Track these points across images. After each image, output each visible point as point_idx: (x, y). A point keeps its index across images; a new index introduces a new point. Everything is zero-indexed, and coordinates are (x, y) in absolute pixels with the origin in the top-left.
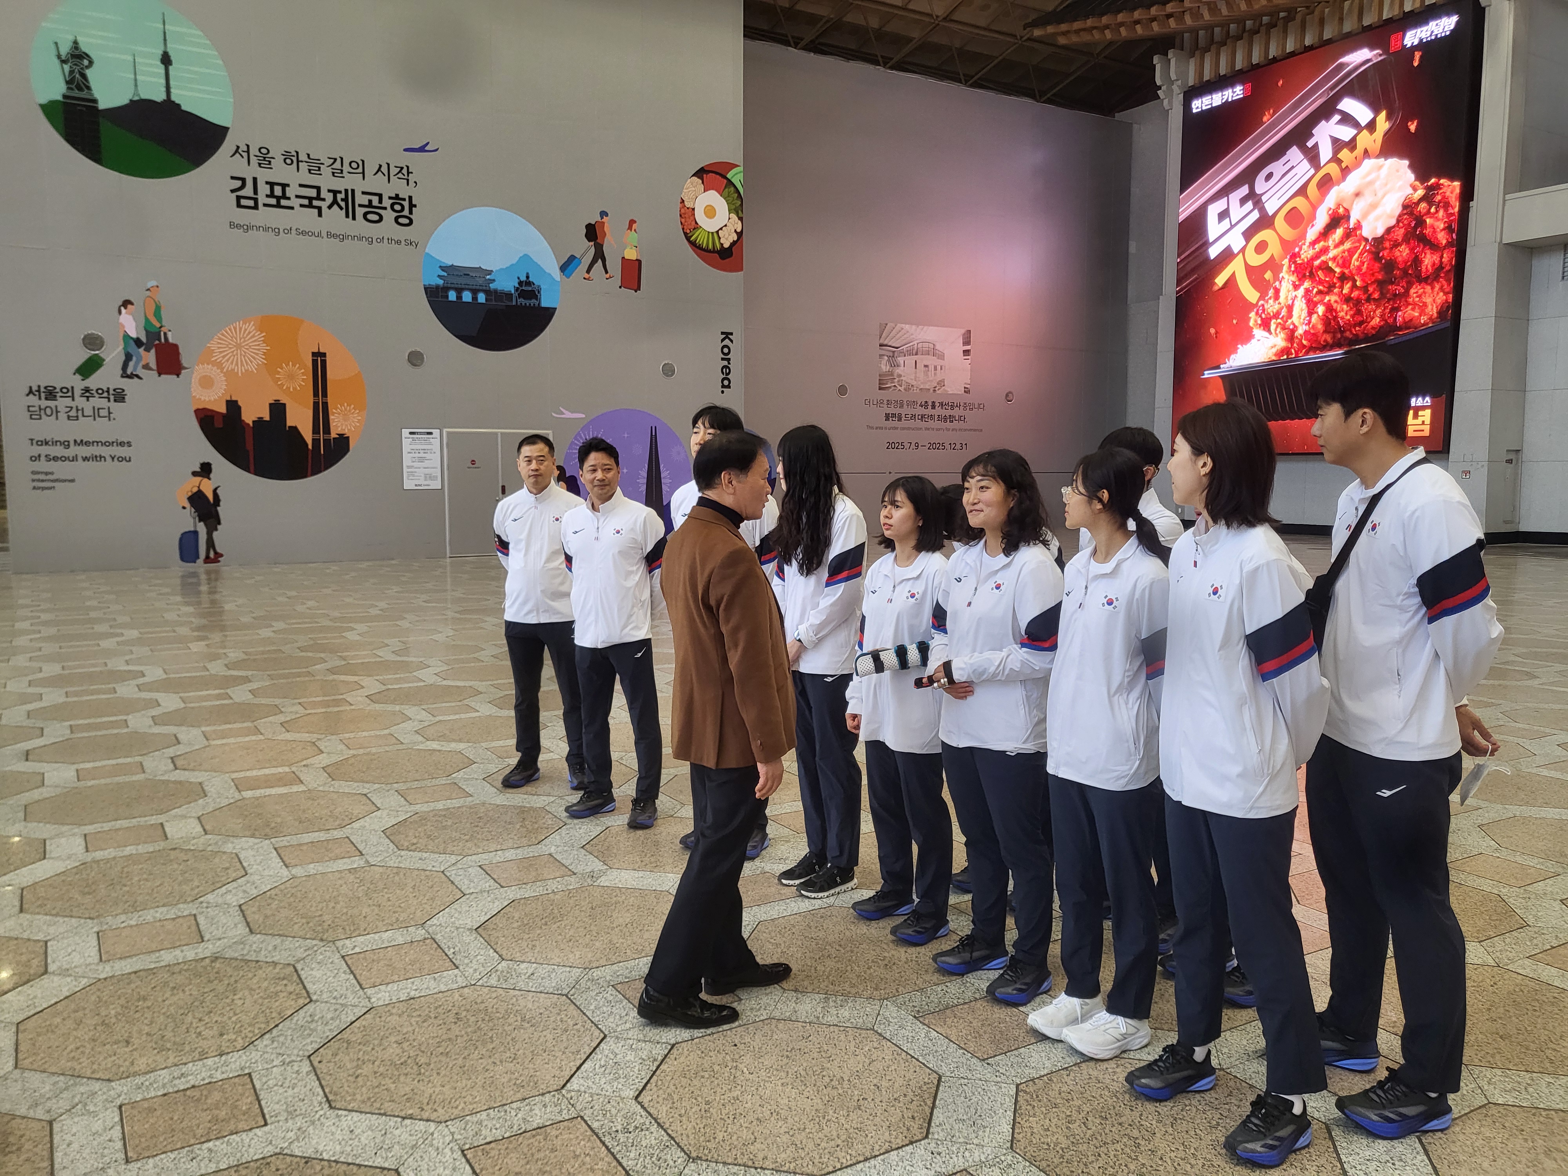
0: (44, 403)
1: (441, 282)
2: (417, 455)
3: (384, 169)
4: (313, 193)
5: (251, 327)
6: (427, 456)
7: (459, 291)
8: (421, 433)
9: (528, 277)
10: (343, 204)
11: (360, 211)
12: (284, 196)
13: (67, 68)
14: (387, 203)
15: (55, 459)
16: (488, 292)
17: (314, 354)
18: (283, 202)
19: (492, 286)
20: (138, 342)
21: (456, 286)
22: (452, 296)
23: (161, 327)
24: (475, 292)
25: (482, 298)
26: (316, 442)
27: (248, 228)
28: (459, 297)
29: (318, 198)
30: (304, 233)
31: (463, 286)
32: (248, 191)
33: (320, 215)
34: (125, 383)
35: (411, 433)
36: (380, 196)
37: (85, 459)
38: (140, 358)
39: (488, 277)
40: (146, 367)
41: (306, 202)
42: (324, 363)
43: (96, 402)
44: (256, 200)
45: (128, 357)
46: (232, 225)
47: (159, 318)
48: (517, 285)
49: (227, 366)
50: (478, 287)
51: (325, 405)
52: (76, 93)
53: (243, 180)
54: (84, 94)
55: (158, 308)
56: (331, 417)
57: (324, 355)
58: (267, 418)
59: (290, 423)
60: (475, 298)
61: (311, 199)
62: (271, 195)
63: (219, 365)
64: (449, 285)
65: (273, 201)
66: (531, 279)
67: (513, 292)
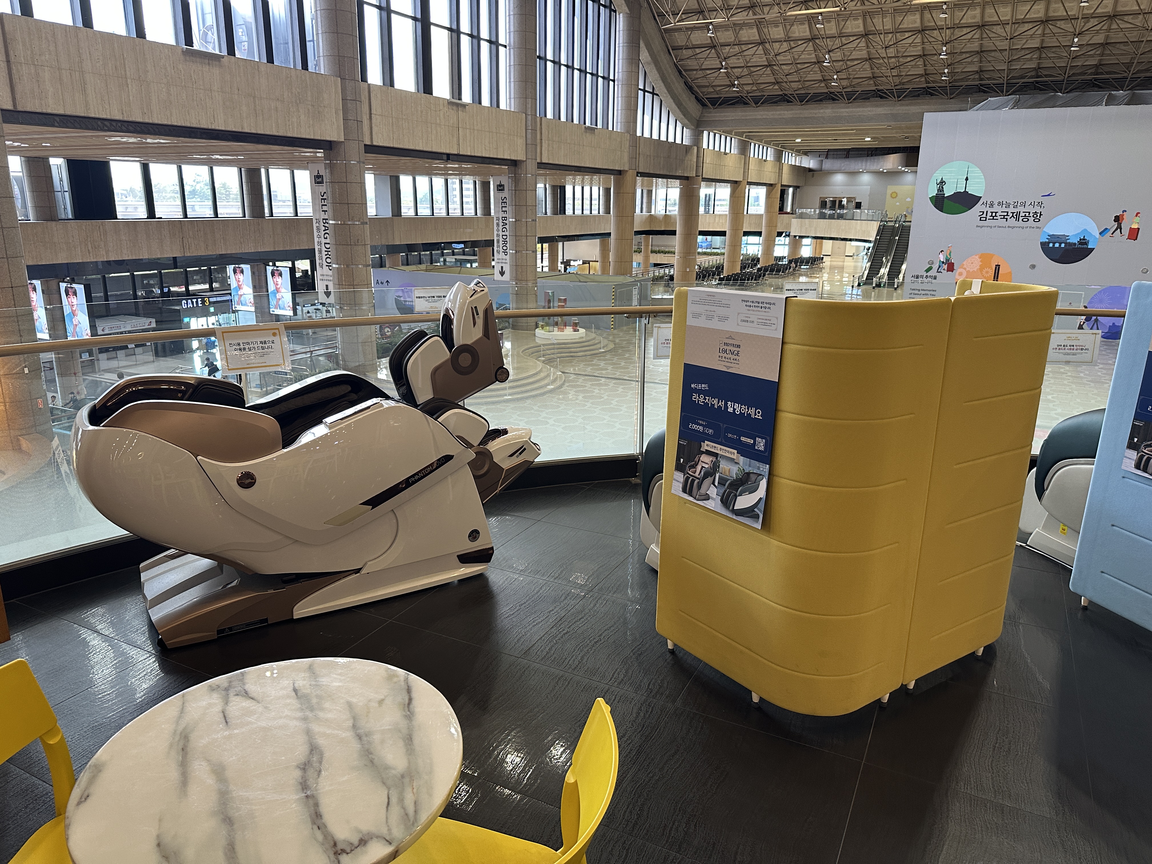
0: (915, 279)
1: (1047, 240)
3: (1033, 204)
4: (1006, 214)
5: (977, 257)
7: (1054, 243)
9: (1084, 237)
10: (1015, 217)
11: (1021, 218)
12: (996, 216)
13: (938, 186)
14: (1031, 215)
15: (916, 294)
16: (1066, 243)
17: (996, 265)
18: (995, 218)
19: (1068, 241)
20: (943, 263)
21: (1053, 241)
22: (1051, 245)
23: (950, 258)
24: (1060, 244)
25: (1063, 245)
27: (983, 227)
28: (1054, 245)
29: (1007, 215)
30: (1000, 227)
31: (1056, 242)
32: (984, 215)
33: (1007, 221)
34: (938, 274)
36: (1029, 213)
37: (923, 295)
38: (943, 267)
39: (1067, 238)
40: (944, 269)
41: (1003, 217)
42: (999, 268)
43: (929, 279)
44: (986, 218)
45: (940, 267)
46: (977, 226)
47: (950, 254)
48: (1079, 240)
49: (968, 269)
50: (1062, 242)
52: (940, 193)
53: (983, 212)
54: (942, 193)
55: (950, 252)
57: (999, 266)
60: (1060, 246)
61: (1004, 216)
62: (992, 216)
63: (965, 269)
64: (1050, 241)
65: (992, 218)
67: (1077, 243)
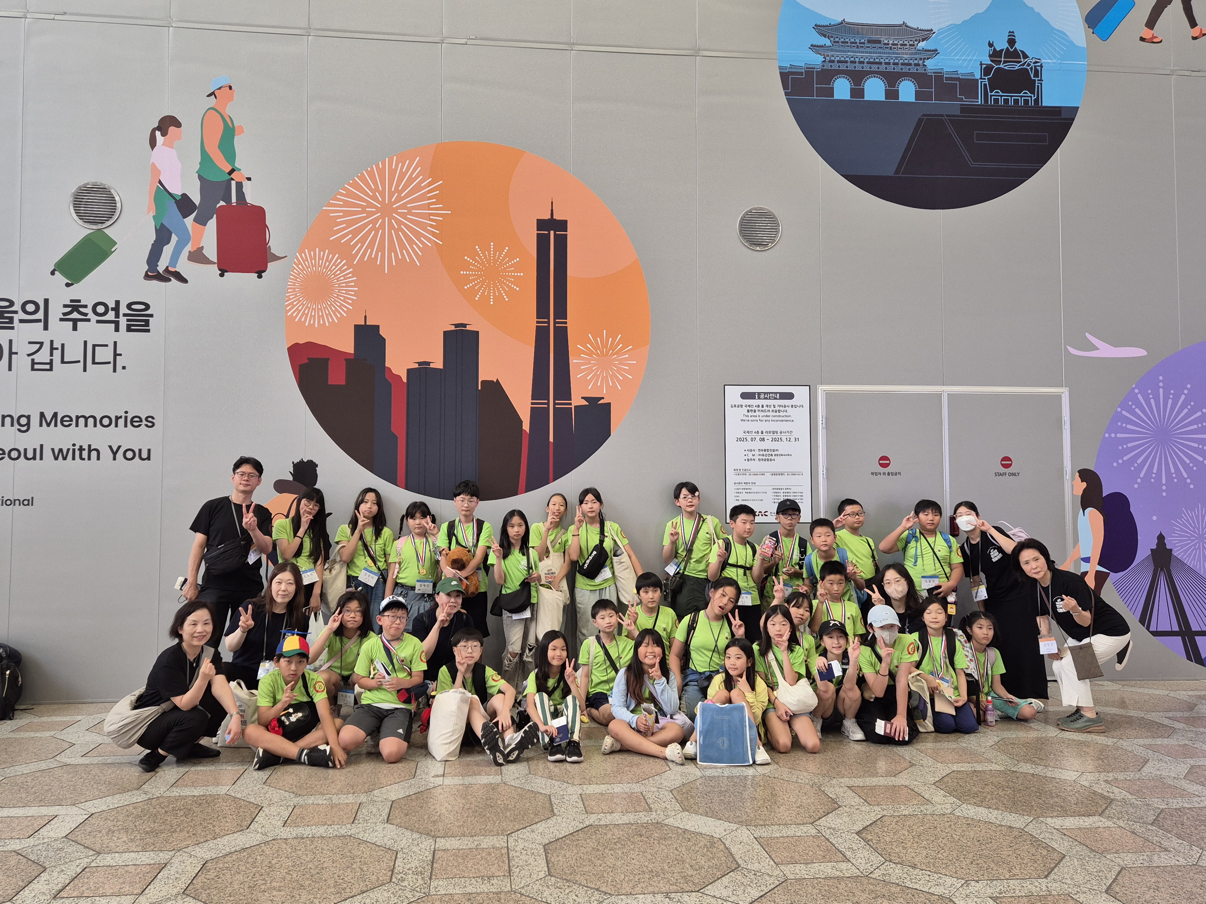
2: (758, 445)
6: (782, 447)
8: (767, 396)
9: (1012, 42)
17: (542, 224)
19: (932, 65)
20: (184, 204)
21: (851, 67)
23: (232, 171)
26: (538, 415)
31: (867, 68)
34: (151, 292)
35: (744, 396)
37: (59, 454)
38: (185, 238)
39: (922, 45)
40: (198, 256)
43: (92, 331)
45: (163, 236)
47: (229, 153)
48: (987, 61)
50: (898, 69)
51: (562, 335)
55: (229, 133)
56: (573, 361)
57: (562, 225)
58: (438, 363)
59: (485, 374)
64: (835, 66)
66: (1018, 46)
67: (977, 76)
